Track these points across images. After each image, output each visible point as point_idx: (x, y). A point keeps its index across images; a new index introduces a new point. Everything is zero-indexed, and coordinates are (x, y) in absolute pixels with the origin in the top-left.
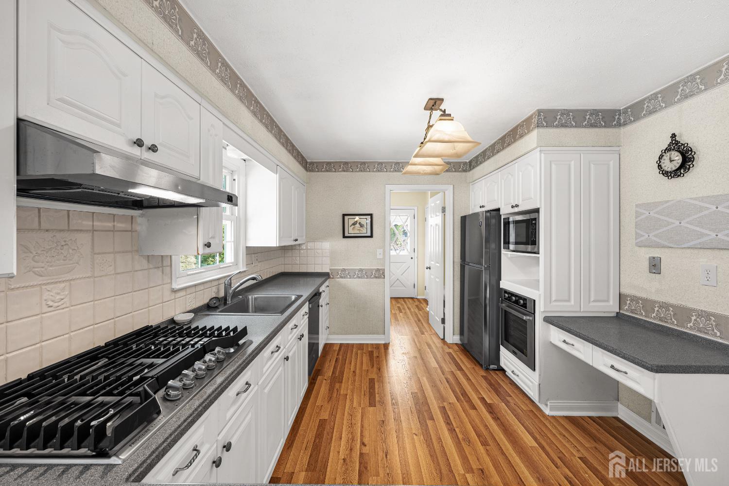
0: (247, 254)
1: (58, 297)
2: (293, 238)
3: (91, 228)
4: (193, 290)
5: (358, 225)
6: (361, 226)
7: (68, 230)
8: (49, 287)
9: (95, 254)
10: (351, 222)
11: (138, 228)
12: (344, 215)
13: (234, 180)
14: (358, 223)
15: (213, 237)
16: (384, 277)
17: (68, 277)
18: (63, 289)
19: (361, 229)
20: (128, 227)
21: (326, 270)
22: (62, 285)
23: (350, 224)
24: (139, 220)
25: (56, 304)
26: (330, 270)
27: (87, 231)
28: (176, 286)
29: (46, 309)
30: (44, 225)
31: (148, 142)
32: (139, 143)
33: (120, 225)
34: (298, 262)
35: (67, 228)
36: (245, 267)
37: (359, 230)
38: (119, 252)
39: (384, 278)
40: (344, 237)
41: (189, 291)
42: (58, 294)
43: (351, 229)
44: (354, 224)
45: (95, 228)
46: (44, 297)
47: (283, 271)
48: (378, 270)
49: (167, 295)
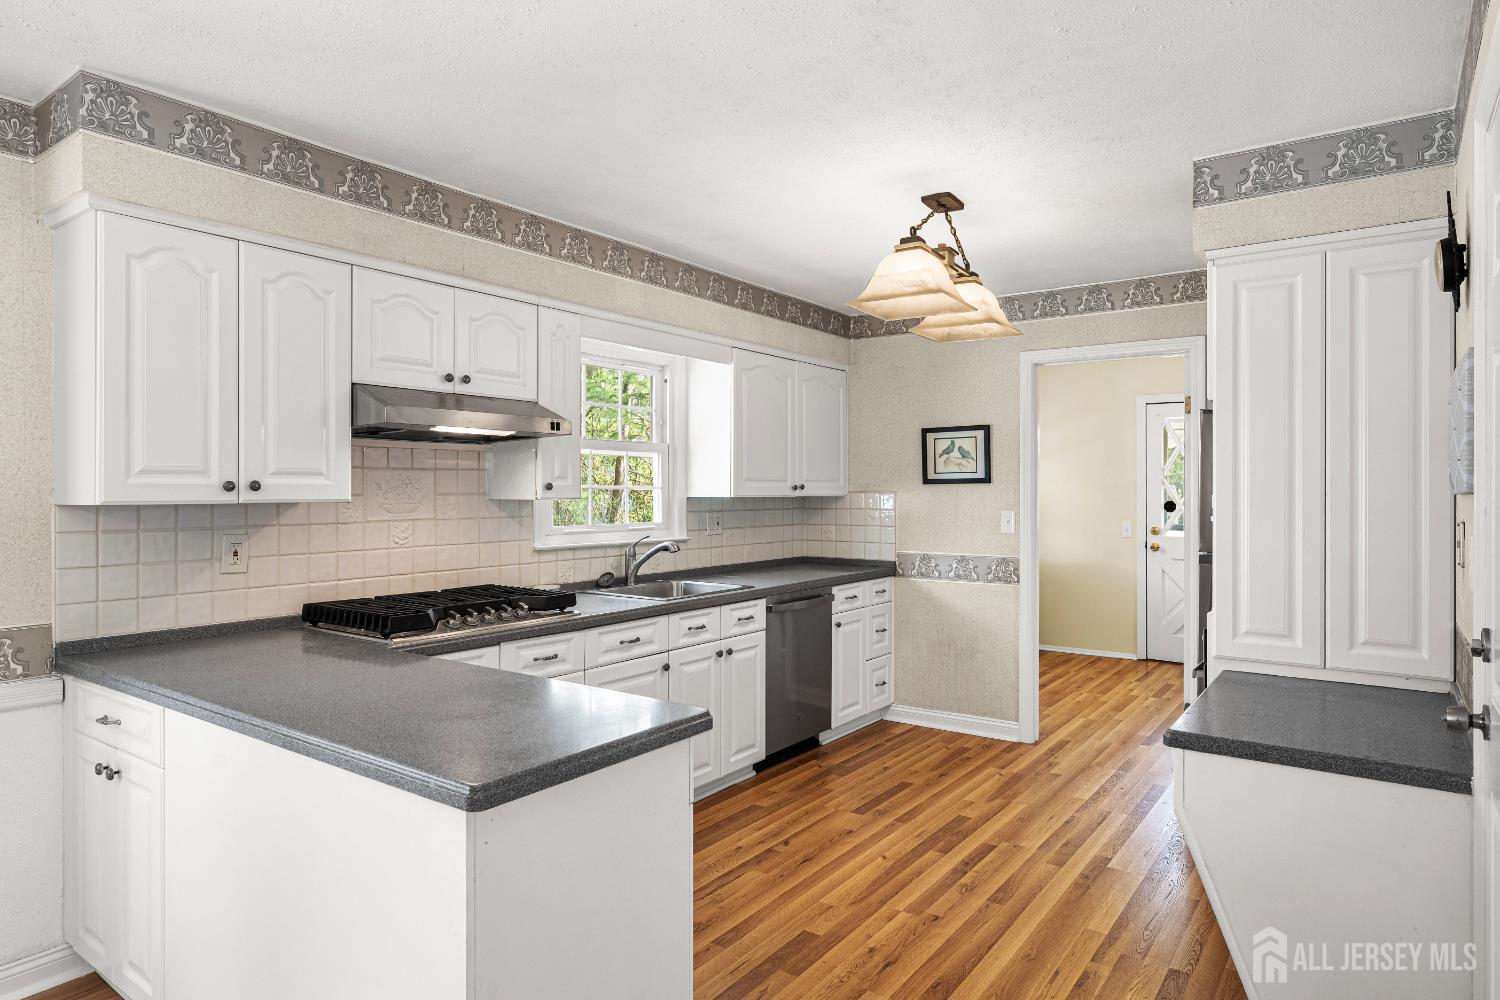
0: (688, 511)
1: (403, 535)
2: (790, 484)
3: (433, 466)
4: (569, 555)
5: (956, 453)
6: (964, 454)
7: (412, 469)
8: (397, 524)
9: (438, 495)
10: (943, 445)
11: (487, 466)
12: (925, 432)
13: (666, 381)
14: (956, 449)
15: (562, 477)
16: (1018, 578)
17: (413, 516)
18: (407, 529)
19: (964, 462)
20: (474, 464)
21: (889, 556)
22: (406, 524)
23: (939, 451)
24: (489, 456)
25: (402, 542)
26: (898, 556)
27: (429, 469)
28: (539, 545)
29: (393, 545)
30: (393, 464)
31: (458, 375)
32: (449, 378)
33: (464, 463)
34: (833, 537)
35: (410, 466)
36: (686, 534)
37: (960, 464)
38: (464, 494)
39: (1018, 582)
40: (926, 481)
41: (561, 555)
42: (403, 532)
43: (940, 461)
44: (947, 451)
45: (438, 466)
46: (392, 533)
47: (805, 554)
48: (1004, 561)
49: (527, 556)
